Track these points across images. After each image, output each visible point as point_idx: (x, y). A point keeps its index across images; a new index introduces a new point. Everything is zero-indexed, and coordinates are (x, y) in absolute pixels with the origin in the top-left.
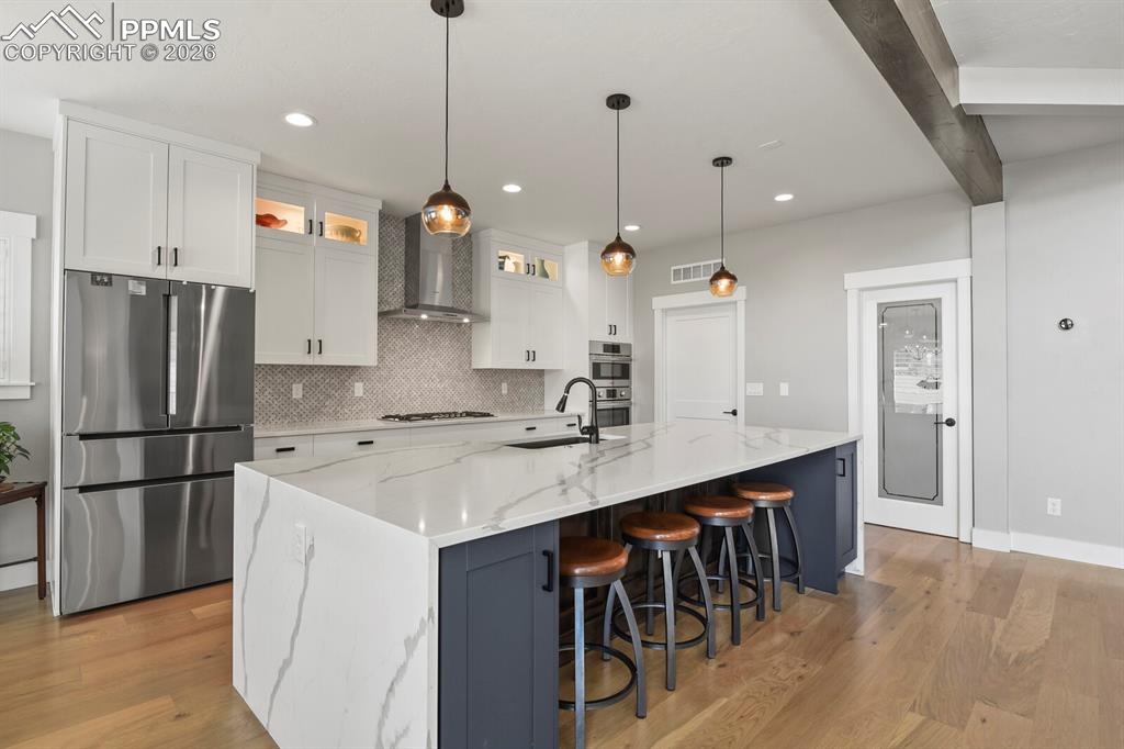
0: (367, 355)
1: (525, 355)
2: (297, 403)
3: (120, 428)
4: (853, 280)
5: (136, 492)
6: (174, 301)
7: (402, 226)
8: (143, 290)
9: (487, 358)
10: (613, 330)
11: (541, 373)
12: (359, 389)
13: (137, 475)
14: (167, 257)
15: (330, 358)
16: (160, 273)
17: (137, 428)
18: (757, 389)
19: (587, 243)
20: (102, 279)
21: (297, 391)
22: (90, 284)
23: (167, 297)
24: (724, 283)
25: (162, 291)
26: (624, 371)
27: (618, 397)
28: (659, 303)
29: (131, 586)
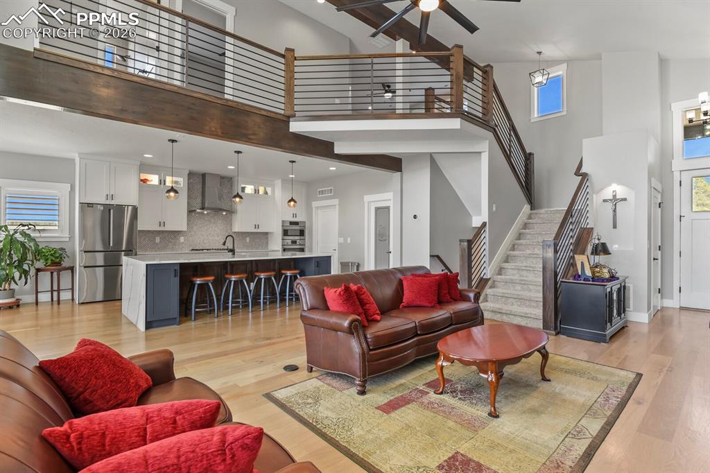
0: (183, 226)
1: (254, 227)
2: (158, 244)
3: (97, 249)
4: (367, 198)
5: (102, 268)
6: (112, 211)
7: (201, 177)
8: (102, 208)
9: (237, 228)
10: (295, 215)
11: (267, 234)
12: (182, 239)
13: (102, 264)
14: (109, 197)
15: (168, 228)
16: (108, 202)
17: (102, 249)
18: (342, 240)
19: (280, 180)
20: (90, 205)
21: (158, 240)
22: (87, 206)
23: (110, 210)
24: (292, 203)
25: (108, 208)
26: (302, 233)
27: (298, 243)
28: (315, 204)
29: (100, 297)
